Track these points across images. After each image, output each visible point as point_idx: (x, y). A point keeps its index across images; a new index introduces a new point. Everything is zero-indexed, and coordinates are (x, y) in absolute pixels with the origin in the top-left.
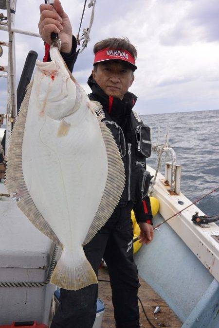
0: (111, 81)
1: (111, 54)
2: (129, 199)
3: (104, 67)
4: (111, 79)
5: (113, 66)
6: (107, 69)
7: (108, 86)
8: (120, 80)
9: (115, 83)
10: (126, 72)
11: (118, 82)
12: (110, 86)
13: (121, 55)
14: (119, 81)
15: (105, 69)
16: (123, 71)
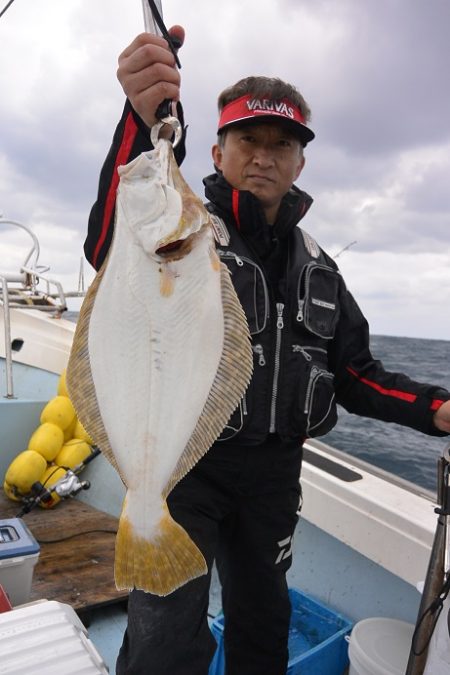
0: (257, 164)
1: (258, 108)
2: (272, 429)
3: (240, 135)
4: (255, 161)
5: (261, 133)
6: (248, 139)
7: (248, 176)
8: (276, 163)
9: (263, 169)
10: (289, 145)
11: (270, 167)
12: (252, 176)
13: (278, 109)
14: (273, 164)
15: (243, 138)
16: (282, 143)
